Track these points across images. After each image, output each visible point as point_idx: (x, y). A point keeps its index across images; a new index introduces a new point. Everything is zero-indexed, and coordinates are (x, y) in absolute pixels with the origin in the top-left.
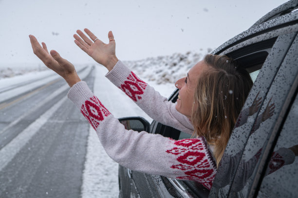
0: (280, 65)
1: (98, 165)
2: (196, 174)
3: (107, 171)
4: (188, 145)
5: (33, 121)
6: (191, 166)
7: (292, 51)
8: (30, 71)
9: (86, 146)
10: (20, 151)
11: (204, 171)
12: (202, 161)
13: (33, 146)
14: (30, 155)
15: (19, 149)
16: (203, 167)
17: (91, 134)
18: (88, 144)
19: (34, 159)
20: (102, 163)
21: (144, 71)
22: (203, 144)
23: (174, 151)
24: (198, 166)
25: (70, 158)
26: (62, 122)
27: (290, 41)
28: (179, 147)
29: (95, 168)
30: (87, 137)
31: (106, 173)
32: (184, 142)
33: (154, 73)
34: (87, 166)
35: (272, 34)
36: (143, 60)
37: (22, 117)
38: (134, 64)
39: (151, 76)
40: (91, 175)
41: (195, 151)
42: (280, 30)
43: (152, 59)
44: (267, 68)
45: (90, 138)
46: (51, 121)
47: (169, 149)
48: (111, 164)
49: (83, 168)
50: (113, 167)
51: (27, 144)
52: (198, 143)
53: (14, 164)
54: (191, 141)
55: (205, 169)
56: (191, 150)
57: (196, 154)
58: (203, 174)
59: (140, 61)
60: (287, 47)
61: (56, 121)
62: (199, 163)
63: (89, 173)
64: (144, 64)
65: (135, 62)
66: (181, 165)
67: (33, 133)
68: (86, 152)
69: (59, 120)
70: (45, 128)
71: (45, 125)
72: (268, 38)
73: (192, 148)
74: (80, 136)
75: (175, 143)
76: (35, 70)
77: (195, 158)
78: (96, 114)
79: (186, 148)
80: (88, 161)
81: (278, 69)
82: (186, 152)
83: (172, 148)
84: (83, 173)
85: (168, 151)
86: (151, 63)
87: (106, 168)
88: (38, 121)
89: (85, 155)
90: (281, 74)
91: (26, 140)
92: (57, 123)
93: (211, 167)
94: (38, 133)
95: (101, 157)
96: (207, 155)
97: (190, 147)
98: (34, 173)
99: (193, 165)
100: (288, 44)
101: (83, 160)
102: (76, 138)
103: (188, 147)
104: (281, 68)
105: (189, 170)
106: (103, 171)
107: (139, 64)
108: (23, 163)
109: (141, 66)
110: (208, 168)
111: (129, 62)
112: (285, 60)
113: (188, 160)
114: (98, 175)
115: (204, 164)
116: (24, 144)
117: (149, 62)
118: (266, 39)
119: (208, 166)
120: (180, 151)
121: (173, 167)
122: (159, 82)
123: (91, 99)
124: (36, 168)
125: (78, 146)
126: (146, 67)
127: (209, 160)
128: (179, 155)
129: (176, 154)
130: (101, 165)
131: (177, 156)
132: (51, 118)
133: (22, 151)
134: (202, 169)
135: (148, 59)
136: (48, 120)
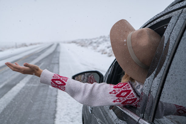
0: (172, 31)
1: (65, 115)
2: (128, 102)
3: (72, 119)
4: (121, 87)
5: (15, 85)
6: (124, 98)
7: (177, 24)
8: (9, 48)
9: (56, 102)
10: (7, 107)
11: (131, 100)
12: (130, 94)
13: (16, 103)
14: (14, 109)
15: (5, 105)
16: (131, 97)
17: (59, 94)
18: (57, 101)
19: (17, 112)
20: (69, 114)
21: (98, 46)
22: (129, 85)
23: (113, 92)
24: (128, 97)
25: (44, 111)
26: (36, 85)
27: (177, 18)
28: (116, 89)
29: (63, 118)
30: (56, 96)
31: (71, 120)
32: (118, 86)
33: (106, 48)
34: (57, 116)
35: (170, 15)
36: (97, 38)
37: (6, 83)
38: (90, 42)
39: (103, 51)
40: (60, 122)
41: (125, 89)
42: (174, 13)
43: (104, 37)
44: (166, 33)
45: (59, 96)
46: (29, 85)
47: (111, 91)
48: (75, 114)
49: (55, 118)
50: (77, 116)
51: (11, 101)
52: (127, 85)
53: (3, 116)
54: (122, 85)
55: (132, 98)
56: (123, 90)
57: (126, 91)
58: (131, 101)
59: (95, 39)
60: (176, 22)
61: (32, 85)
62: (128, 96)
63: (59, 121)
64: (98, 41)
65: (91, 40)
66: (118, 99)
67: (15, 94)
68: (56, 106)
69: (34, 84)
70: (24, 90)
71: (23, 88)
72: (168, 17)
73: (124, 89)
74: (51, 95)
75: (114, 87)
76: (13, 47)
77: (126, 93)
78: (61, 83)
79: (120, 89)
80: (58, 112)
81: (171, 33)
82: (120, 91)
83: (112, 90)
84: (55, 121)
85: (110, 93)
86: (104, 40)
87: (72, 117)
88: (18, 85)
89: (56, 108)
90: (172, 36)
91: (11, 99)
92: (33, 86)
93: (135, 97)
94: (19, 94)
95: (67, 110)
96: (132, 90)
97: (122, 88)
98: (19, 121)
99: (125, 97)
100: (176, 20)
101: (54, 112)
102: (48, 96)
103: (121, 88)
104: (172, 33)
105: (124, 101)
106: (69, 119)
107: (94, 41)
108: (10, 115)
109: (95, 42)
110: (134, 98)
111: (86, 40)
112: (174, 29)
113: (122, 95)
114: (65, 122)
115: (131, 95)
116: (9, 102)
117: (102, 39)
118: (167, 18)
119: (134, 96)
120: (117, 91)
121: (114, 101)
122: (110, 55)
123: (53, 77)
124: (20, 118)
125: (50, 102)
126: (99, 43)
127: (134, 93)
128: (117, 94)
129: (115, 93)
130: (68, 115)
131: (116, 95)
132: (28, 83)
133: (8, 107)
134: (130, 98)
135: (101, 37)
136: (26, 84)
